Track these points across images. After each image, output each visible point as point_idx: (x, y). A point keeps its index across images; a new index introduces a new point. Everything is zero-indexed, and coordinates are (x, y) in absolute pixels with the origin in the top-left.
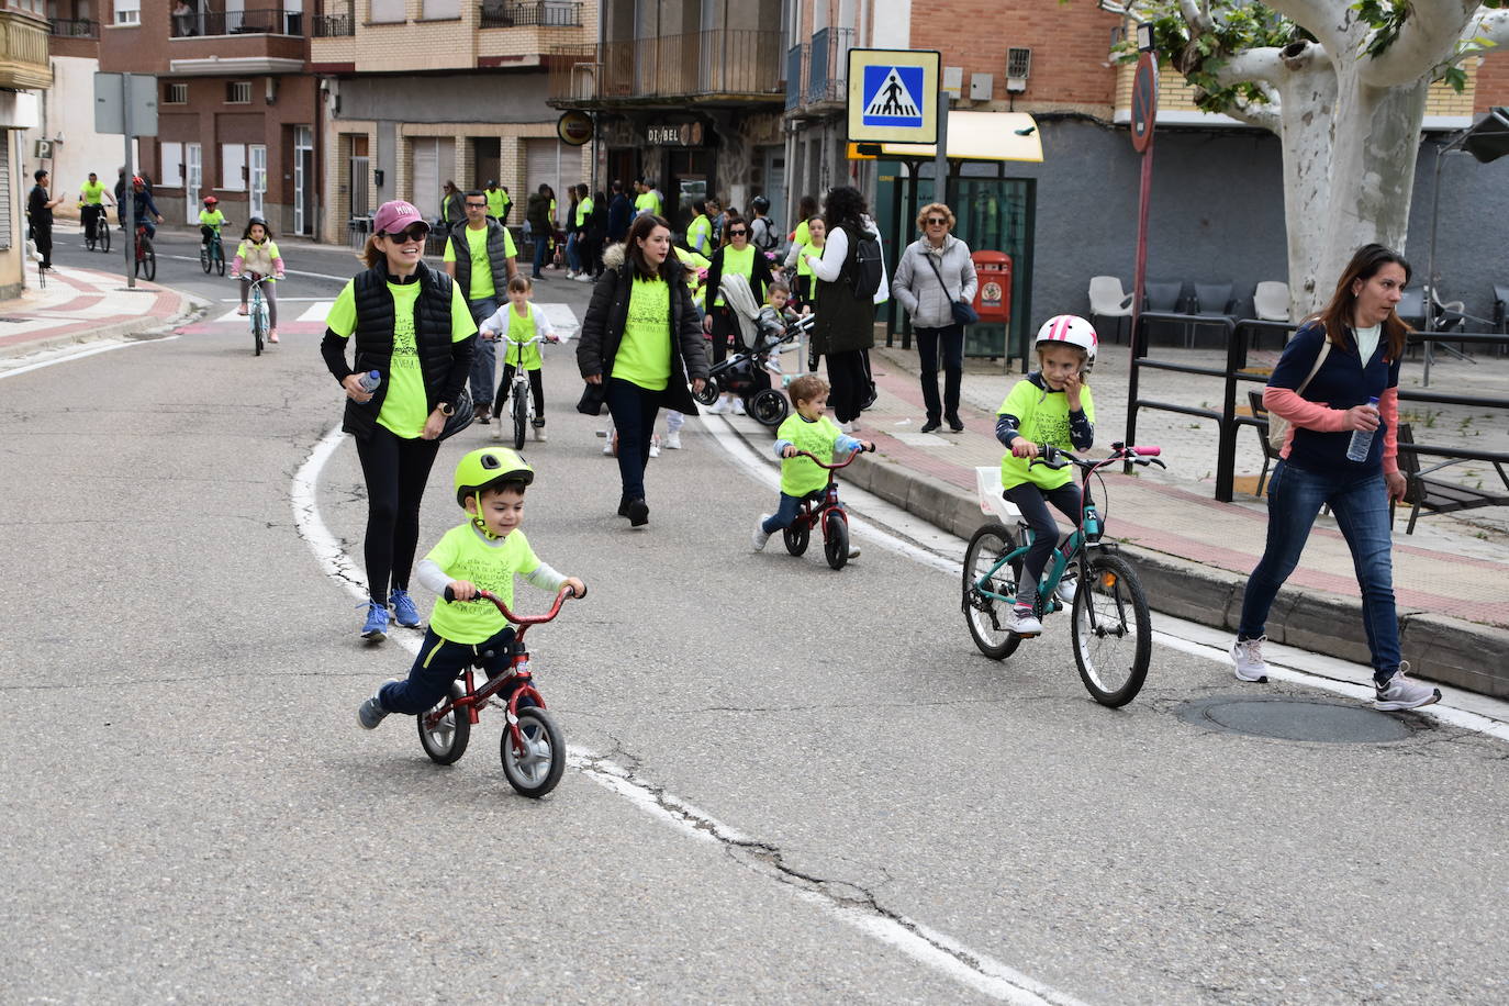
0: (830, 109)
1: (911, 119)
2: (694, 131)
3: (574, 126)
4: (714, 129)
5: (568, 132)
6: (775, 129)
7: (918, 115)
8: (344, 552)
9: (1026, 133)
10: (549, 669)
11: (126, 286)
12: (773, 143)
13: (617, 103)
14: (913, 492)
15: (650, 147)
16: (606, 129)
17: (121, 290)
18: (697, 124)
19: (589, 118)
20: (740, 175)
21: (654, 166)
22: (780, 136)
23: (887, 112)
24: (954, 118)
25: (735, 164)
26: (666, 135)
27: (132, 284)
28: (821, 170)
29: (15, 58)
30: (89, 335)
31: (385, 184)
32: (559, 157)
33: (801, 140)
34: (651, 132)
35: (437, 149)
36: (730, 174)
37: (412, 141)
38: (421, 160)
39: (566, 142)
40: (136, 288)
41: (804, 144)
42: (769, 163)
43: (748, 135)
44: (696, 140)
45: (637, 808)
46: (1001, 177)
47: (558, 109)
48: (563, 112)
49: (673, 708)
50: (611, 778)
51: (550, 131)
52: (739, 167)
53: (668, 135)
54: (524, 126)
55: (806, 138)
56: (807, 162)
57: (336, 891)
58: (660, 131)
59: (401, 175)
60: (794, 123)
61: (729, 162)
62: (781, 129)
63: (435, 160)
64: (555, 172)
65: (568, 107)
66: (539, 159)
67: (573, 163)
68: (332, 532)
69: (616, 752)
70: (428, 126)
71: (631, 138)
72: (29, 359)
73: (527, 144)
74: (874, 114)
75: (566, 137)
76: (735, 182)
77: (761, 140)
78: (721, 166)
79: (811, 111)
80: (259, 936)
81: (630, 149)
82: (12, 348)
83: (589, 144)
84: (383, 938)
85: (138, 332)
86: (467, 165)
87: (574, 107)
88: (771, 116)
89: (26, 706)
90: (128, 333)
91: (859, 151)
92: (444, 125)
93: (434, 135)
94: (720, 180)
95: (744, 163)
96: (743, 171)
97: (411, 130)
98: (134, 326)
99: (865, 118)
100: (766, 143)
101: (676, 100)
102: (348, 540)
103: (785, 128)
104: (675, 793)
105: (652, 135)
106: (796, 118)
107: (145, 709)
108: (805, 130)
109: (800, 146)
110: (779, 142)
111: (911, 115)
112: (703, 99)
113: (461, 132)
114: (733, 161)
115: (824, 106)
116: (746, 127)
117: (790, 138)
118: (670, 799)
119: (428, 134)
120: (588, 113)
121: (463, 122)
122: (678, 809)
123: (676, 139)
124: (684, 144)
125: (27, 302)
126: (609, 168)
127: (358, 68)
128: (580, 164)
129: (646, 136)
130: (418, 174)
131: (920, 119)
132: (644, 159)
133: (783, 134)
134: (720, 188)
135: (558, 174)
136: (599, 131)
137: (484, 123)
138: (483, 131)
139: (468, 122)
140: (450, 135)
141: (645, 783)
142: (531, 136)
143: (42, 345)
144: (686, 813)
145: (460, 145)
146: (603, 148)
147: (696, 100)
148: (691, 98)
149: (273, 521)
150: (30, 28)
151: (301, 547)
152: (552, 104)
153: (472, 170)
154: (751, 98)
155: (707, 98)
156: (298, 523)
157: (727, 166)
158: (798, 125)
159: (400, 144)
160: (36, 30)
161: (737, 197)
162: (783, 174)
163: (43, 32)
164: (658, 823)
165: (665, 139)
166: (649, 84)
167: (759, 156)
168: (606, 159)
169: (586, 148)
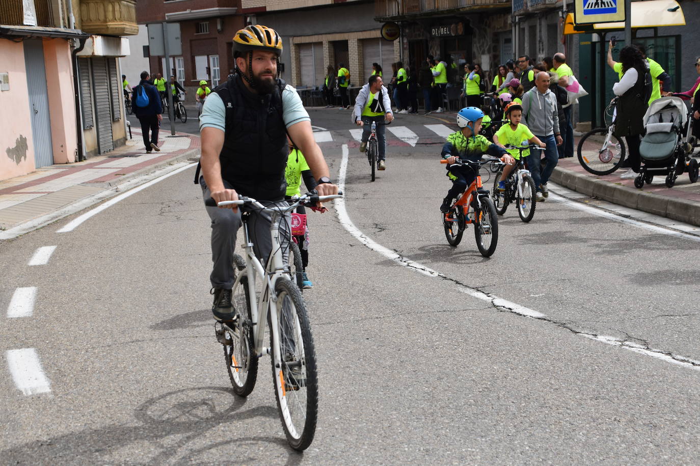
0: (545, 8)
1: (610, 8)
2: (459, 27)
3: (390, 30)
4: (471, 25)
5: (387, 34)
6: (505, 23)
7: (614, 6)
8: (400, 255)
9: (674, 10)
10: (559, 302)
11: (170, 135)
12: (505, 30)
13: (415, 15)
14: (670, 207)
15: (433, 38)
16: (407, 31)
17: (169, 137)
18: (460, 23)
19: (397, 25)
20: (486, 49)
21: (435, 48)
22: (508, 25)
23: (597, 6)
24: (634, 6)
25: (483, 43)
26: (442, 31)
27: (173, 133)
28: (538, 42)
29: (124, 20)
30: (173, 161)
31: (285, 70)
32: (381, 48)
33: (521, 27)
34: (433, 30)
35: (313, 49)
36: (481, 49)
37: (299, 46)
38: (305, 56)
39: (385, 39)
40: (176, 135)
41: (524, 29)
42: (502, 41)
43: (489, 27)
44: (460, 32)
45: (665, 361)
46: (656, 36)
47: (380, 22)
48: (383, 24)
49: (639, 316)
50: (638, 349)
51: (377, 34)
52: (485, 45)
53: (443, 31)
54: (360, 33)
55: (526, 26)
56: (527, 38)
57: (557, 403)
58: (438, 29)
59: (294, 65)
60: (517, 18)
61: (479, 43)
62: (509, 21)
63: (312, 55)
64: (379, 56)
65: (387, 20)
66: (369, 50)
67: (388, 50)
68: (385, 246)
69: (629, 338)
70: (307, 37)
71: (421, 34)
72: (153, 175)
73: (363, 42)
74: (590, 8)
75: (386, 37)
76: (483, 53)
77: (498, 29)
78: (475, 45)
79: (533, 10)
80: (541, 422)
81: (421, 40)
82: (142, 170)
83: (398, 40)
84: (600, 421)
85: (193, 157)
86: (330, 57)
87: (390, 20)
88: (502, 15)
89: (324, 333)
90: (189, 159)
91: (575, 30)
92: (316, 36)
93: (311, 41)
94: (474, 52)
95: (489, 42)
96: (488, 47)
97: (298, 40)
98: (191, 155)
99: (584, 10)
100: (500, 30)
101: (449, 11)
102: (398, 250)
103: (512, 21)
104: (680, 354)
105: (434, 32)
106: (518, 16)
107: (380, 330)
108: (524, 22)
109: (522, 31)
110: (508, 29)
111: (610, 7)
112: (465, 10)
113: (325, 39)
114: (481, 42)
115: (542, 7)
116: (488, 23)
117: (516, 27)
118: (679, 357)
119: (307, 42)
120: (396, 23)
121: (326, 34)
122: (688, 361)
123: (448, 33)
124: (453, 35)
125: (129, 147)
126: (409, 51)
127: (268, 9)
128: (394, 50)
129: (430, 33)
130: (303, 63)
131: (615, 8)
132: (430, 45)
133: (511, 25)
134: (475, 58)
135: (381, 56)
136: (403, 31)
137: (338, 33)
138: (338, 37)
139: (329, 34)
140: (320, 41)
141: (659, 351)
142: (365, 38)
143: (156, 167)
144: (693, 363)
145: (326, 46)
146: (405, 41)
147: (461, 10)
148: (458, 9)
149: (351, 243)
150: (129, 4)
151: (378, 255)
152: (378, 20)
153: (333, 59)
154: (492, 6)
155: (468, 9)
156: (364, 243)
157: (478, 45)
158: (519, 19)
159: (293, 48)
160: (131, 4)
161: (485, 62)
162: (511, 47)
163: (133, 5)
164: (684, 368)
165: (442, 33)
166: (429, 4)
167: (496, 37)
168: (408, 47)
169: (396, 42)
